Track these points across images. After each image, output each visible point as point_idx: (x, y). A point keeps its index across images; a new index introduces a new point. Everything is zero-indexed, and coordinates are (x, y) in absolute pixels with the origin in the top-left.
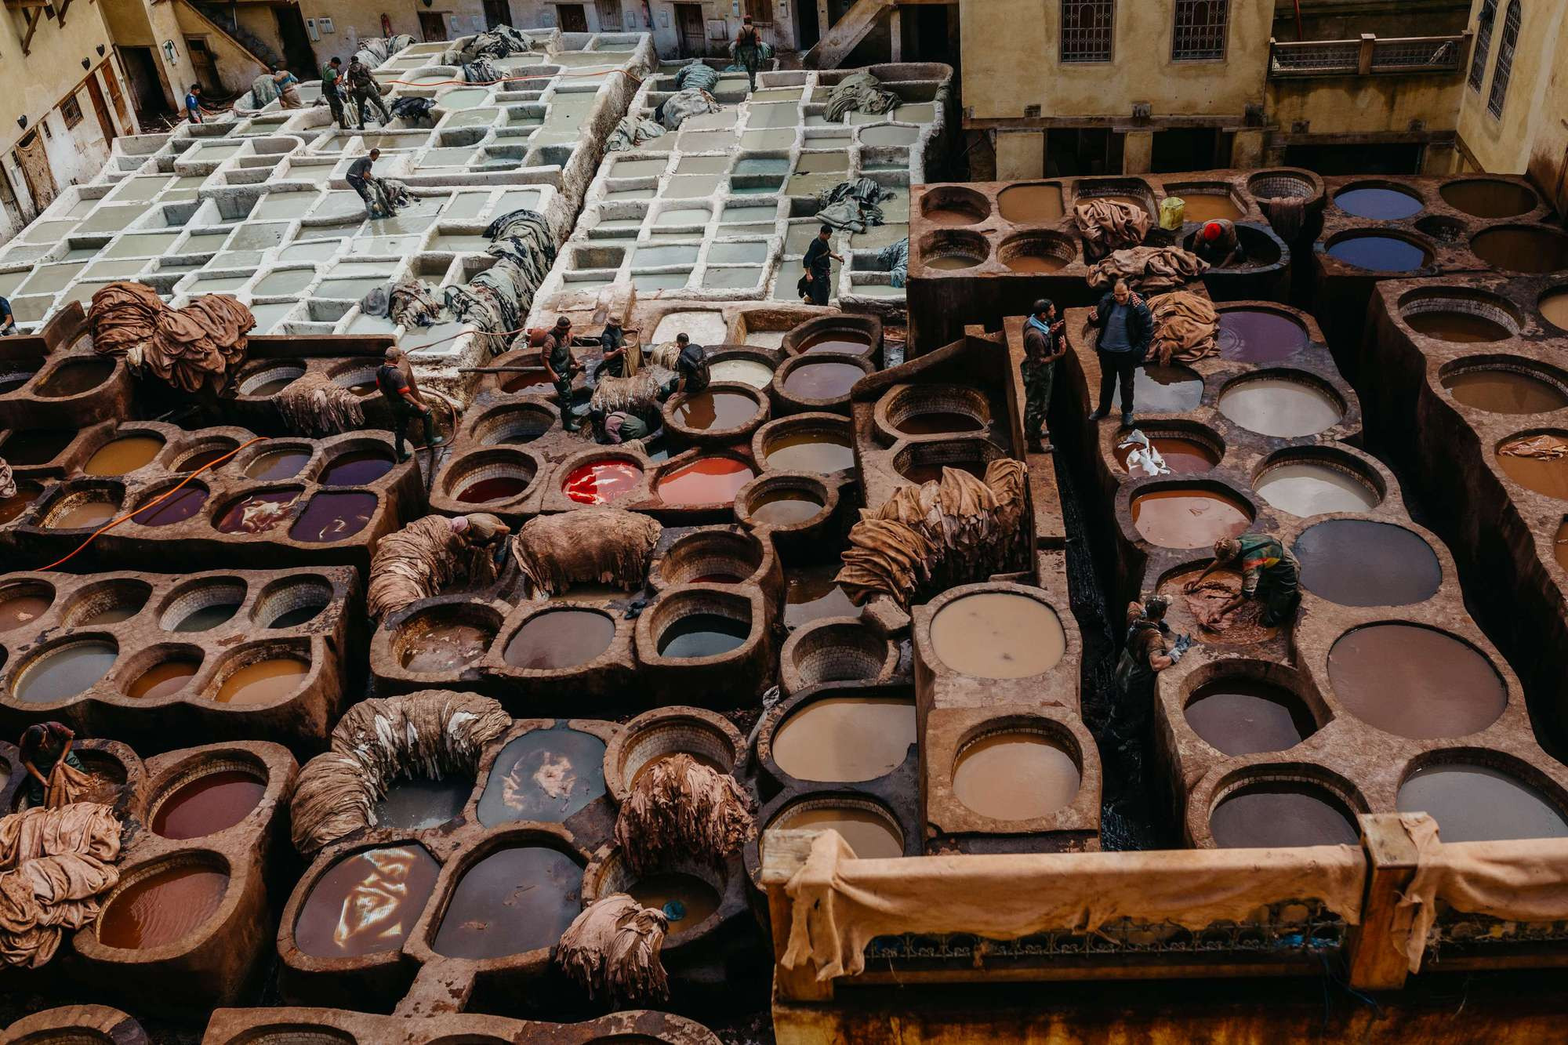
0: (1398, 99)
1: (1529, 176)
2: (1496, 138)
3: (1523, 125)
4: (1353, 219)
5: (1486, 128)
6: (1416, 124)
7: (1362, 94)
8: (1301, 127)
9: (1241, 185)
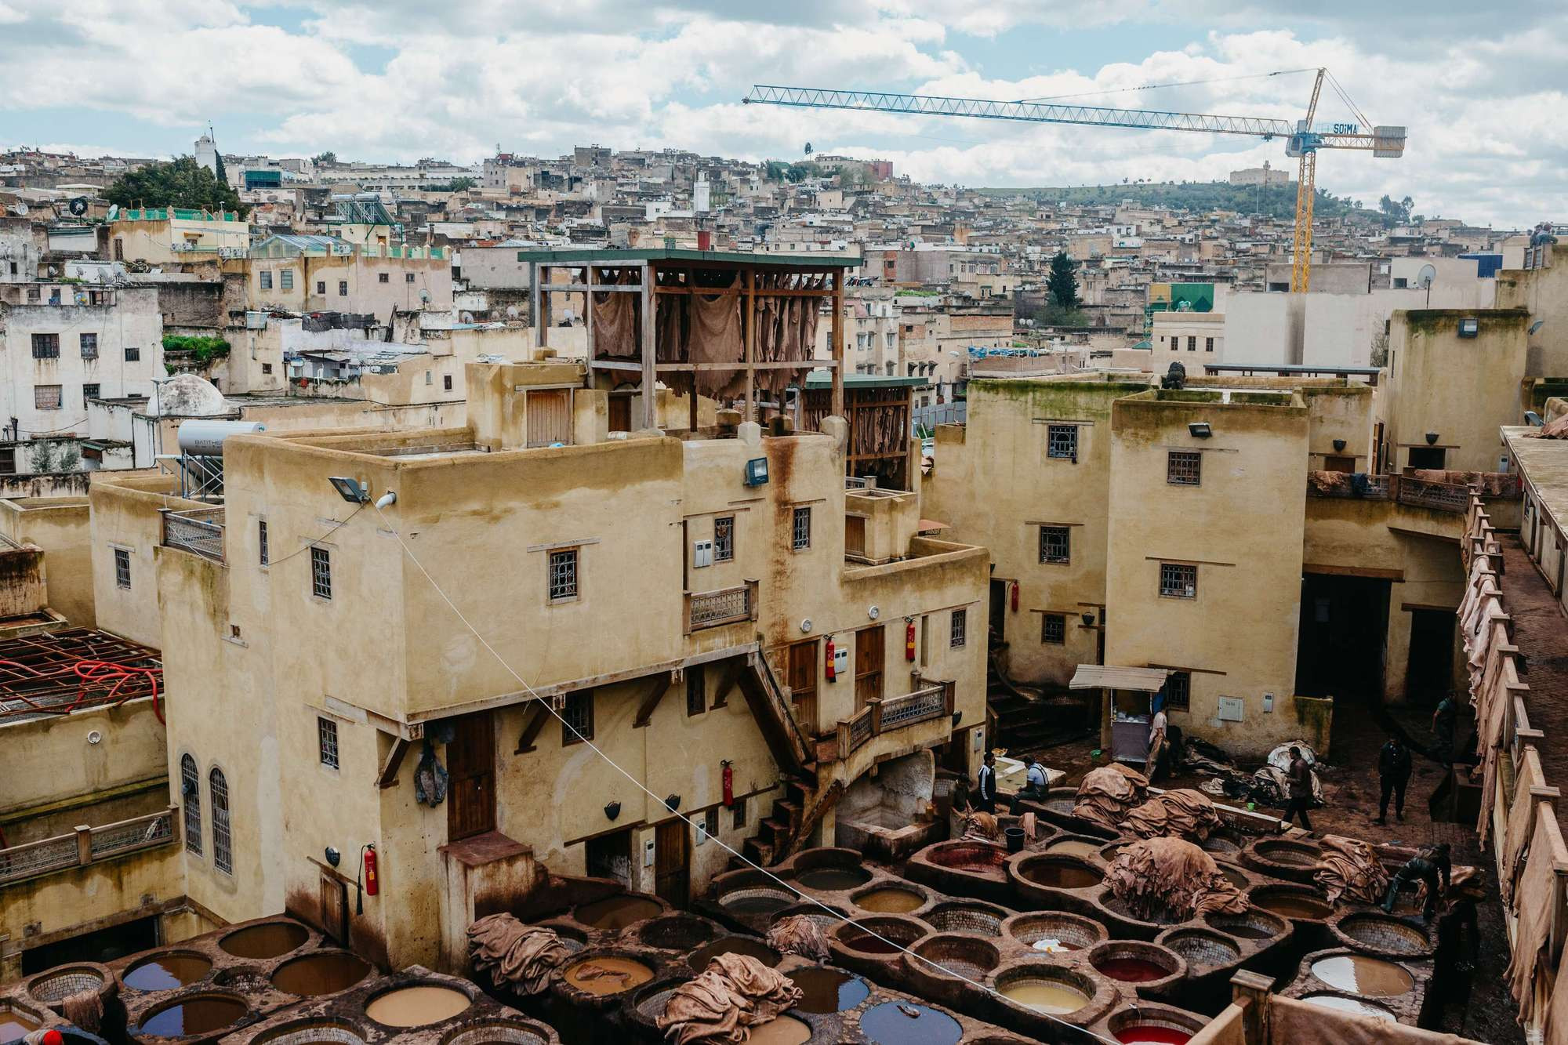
0: (125, 879)
1: (289, 912)
2: (232, 891)
3: (258, 873)
4: (153, 994)
5: (219, 885)
6: (147, 899)
7: (88, 882)
8: (33, 929)
9: (22, 996)
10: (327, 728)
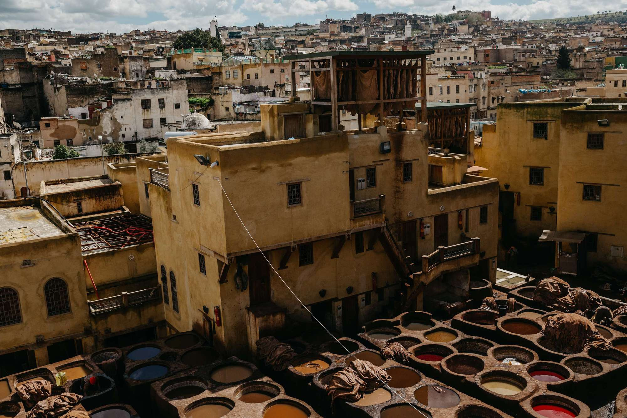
0: (142, 313)
1: (194, 330)
2: (179, 319)
3: (187, 313)
4: (136, 362)
5: (175, 316)
6: (150, 320)
7: (128, 314)
8: (108, 331)
9: (88, 360)
10: (202, 258)
